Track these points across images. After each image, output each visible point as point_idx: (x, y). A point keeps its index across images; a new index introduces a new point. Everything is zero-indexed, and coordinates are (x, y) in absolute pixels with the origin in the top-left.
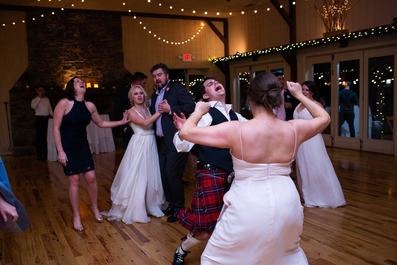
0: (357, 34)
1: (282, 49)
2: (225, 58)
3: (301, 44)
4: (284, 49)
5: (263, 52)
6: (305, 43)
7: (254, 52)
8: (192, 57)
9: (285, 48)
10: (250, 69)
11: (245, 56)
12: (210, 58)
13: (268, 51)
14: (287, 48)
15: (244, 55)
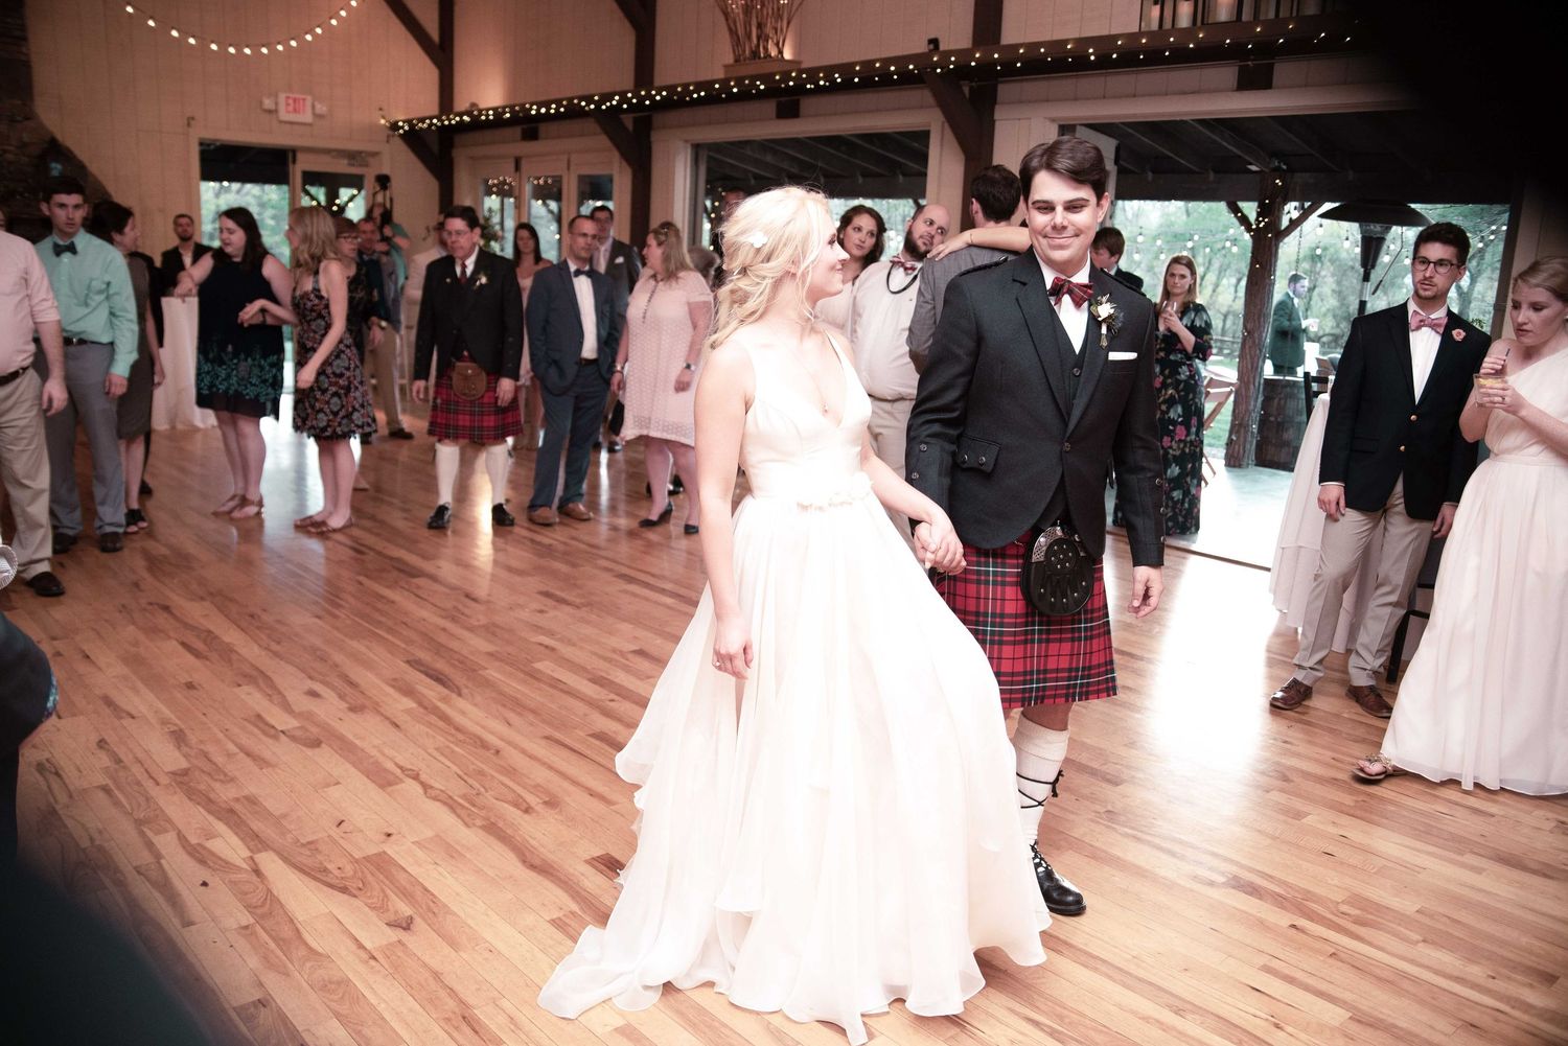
0: (813, 79)
1: (598, 104)
2: (431, 118)
3: (653, 92)
4: (604, 107)
5: (543, 110)
6: (664, 93)
7: (517, 108)
8: (313, 107)
9: (608, 104)
10: (517, 168)
11: (491, 117)
12: (383, 117)
13: (557, 109)
14: (614, 103)
15: (487, 115)
